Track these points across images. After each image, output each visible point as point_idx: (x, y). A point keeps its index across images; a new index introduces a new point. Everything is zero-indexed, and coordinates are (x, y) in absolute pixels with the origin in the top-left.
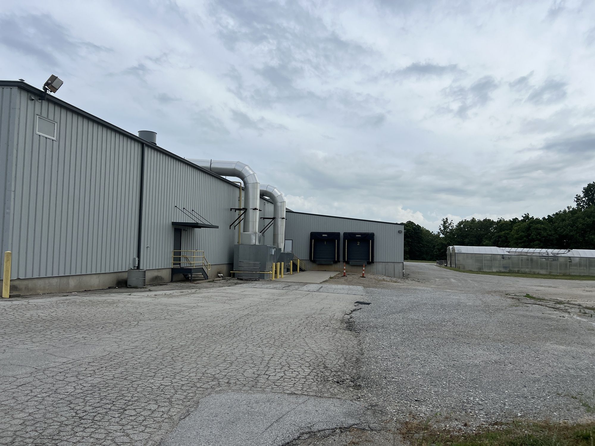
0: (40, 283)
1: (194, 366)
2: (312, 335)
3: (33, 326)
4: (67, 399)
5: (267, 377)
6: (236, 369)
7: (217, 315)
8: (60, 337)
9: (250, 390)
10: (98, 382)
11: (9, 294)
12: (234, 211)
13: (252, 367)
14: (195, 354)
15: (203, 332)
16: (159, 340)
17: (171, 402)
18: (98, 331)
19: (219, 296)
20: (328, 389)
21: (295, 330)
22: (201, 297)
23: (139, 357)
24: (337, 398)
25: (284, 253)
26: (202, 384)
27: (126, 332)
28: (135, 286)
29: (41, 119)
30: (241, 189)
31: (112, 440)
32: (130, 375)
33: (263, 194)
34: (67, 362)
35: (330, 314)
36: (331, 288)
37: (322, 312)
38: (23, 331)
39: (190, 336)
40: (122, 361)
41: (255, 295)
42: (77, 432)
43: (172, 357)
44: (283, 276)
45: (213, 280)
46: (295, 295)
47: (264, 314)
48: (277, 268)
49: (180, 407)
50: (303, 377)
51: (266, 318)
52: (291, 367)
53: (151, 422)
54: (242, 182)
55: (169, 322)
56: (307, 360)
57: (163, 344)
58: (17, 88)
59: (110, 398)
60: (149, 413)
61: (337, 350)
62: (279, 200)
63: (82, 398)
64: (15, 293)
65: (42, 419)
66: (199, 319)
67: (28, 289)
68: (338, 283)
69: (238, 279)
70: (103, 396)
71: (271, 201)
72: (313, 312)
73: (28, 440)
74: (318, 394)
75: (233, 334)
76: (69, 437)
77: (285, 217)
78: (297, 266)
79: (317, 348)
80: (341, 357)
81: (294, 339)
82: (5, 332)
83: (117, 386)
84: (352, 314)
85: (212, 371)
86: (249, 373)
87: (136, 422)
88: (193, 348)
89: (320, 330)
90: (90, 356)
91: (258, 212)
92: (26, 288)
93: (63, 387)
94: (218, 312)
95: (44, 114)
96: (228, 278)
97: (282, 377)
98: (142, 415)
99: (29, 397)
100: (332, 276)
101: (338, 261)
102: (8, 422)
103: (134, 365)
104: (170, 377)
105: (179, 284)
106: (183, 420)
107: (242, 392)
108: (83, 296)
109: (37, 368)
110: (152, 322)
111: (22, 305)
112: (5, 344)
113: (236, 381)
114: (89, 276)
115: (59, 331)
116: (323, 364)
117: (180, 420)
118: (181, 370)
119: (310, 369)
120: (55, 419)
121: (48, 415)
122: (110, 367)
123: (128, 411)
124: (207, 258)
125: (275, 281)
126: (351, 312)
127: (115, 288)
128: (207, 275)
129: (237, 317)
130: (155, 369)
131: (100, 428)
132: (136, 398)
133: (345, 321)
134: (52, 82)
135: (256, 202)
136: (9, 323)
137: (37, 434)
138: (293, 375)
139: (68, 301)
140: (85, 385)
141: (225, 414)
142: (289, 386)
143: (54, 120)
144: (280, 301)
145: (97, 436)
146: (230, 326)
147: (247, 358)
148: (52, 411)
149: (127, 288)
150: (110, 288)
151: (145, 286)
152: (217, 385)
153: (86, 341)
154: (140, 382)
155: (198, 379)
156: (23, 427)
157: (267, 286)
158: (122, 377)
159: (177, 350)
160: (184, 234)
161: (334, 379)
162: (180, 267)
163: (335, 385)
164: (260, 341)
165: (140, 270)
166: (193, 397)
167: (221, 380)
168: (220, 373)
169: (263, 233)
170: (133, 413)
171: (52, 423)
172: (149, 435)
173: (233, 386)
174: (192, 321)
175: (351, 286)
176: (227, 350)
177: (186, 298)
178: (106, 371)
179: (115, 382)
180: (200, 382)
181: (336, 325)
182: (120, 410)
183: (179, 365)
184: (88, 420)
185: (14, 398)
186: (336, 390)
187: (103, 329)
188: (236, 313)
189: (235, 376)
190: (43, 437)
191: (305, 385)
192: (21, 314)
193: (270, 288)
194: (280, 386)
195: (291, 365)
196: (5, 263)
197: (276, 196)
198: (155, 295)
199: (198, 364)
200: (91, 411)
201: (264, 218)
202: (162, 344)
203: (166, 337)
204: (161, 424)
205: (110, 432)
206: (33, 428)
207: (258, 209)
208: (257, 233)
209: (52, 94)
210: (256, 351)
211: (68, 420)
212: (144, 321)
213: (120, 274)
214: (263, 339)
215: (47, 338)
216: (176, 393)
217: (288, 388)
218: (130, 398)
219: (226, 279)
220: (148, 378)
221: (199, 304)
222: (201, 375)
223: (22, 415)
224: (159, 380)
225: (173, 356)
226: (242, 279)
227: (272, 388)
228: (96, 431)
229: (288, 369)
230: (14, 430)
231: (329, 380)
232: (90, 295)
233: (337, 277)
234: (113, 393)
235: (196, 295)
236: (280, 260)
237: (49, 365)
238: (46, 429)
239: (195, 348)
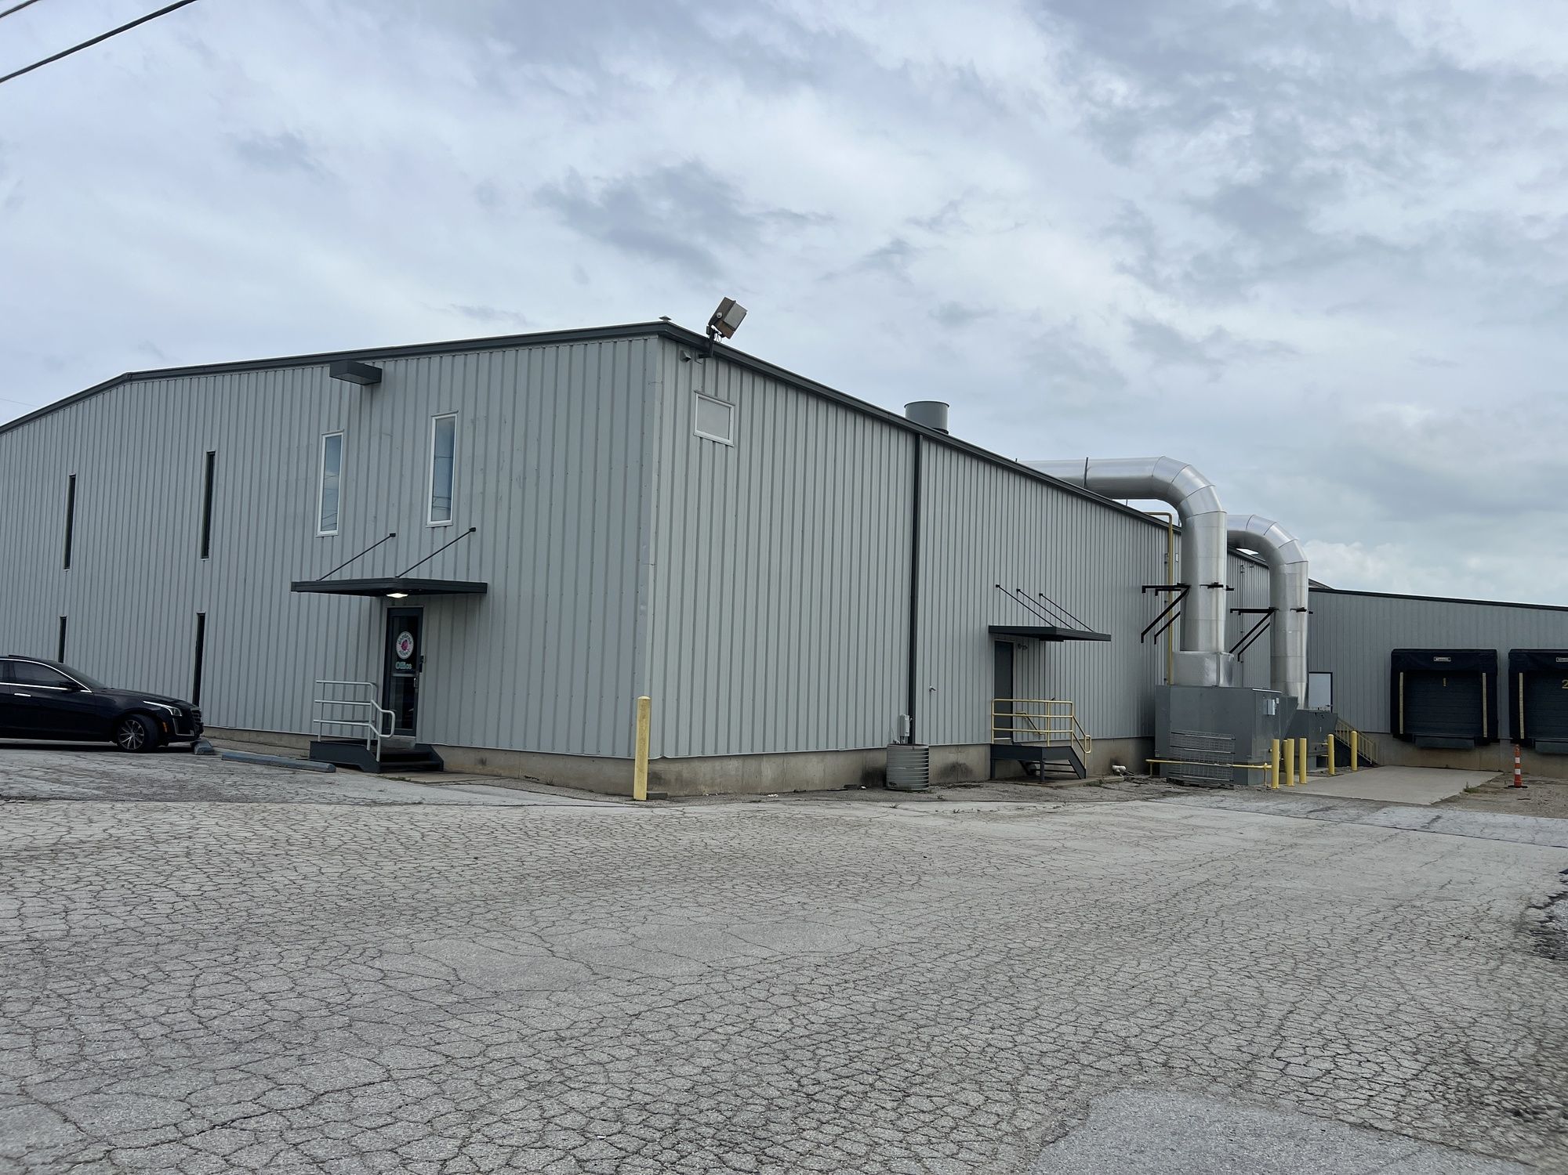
0: (705, 768)
1: (1070, 1006)
2: (1415, 959)
3: (696, 867)
4: (777, 1046)
5: (1281, 1065)
6: (1185, 1032)
7: (1119, 877)
8: (752, 897)
9: (1233, 1094)
10: (840, 1016)
11: (646, 792)
12: (1154, 594)
13: (1231, 1032)
14: (1069, 976)
15: (1085, 919)
16: (974, 929)
17: (1016, 1094)
18: (830, 892)
19: (1119, 825)
20: (1482, 1129)
21: (1357, 938)
22: (1071, 825)
23: (929, 965)
24: (1517, 1161)
25: (1305, 713)
26: (1095, 1059)
27: (895, 900)
28: (906, 785)
29: (703, 401)
30: (1172, 532)
31: (884, 1163)
32: (912, 1008)
33: (1235, 543)
34: (772, 959)
35: (1475, 901)
36: (1471, 823)
37: (1445, 893)
38: (677, 876)
39: (1052, 926)
40: (891, 971)
41: (1224, 829)
42: (804, 1130)
43: (1010, 977)
44: (1306, 779)
45: (1101, 782)
46: (1348, 835)
47: (1253, 884)
48: (1286, 755)
49: (1042, 1110)
50: (1396, 1081)
51: (1263, 896)
52: (1355, 1048)
53: (972, 1137)
54: (1174, 512)
55: (994, 884)
56: (1407, 1034)
57: (984, 940)
58: (657, 336)
59: (870, 1059)
60: (965, 1111)
61: (1510, 1015)
62: (1285, 556)
63: (808, 1048)
64: (657, 790)
65: (729, 1086)
66: (1072, 884)
67: (682, 782)
68: (1496, 808)
69: (1169, 781)
70: (855, 1051)
71: (1261, 560)
72: (1417, 890)
73: (703, 1130)
74: (1452, 1138)
75: (1169, 933)
76: (789, 1138)
77: (1305, 604)
78: (1349, 750)
79: (1438, 1003)
80: (1525, 1037)
81: (1357, 966)
82: (643, 875)
83: (883, 1031)
84: (1553, 907)
85: (1118, 1026)
86: (1225, 1045)
87: (936, 1128)
88: (1062, 959)
89: (1443, 948)
90: (817, 949)
91: (1222, 593)
92: (677, 779)
93: (767, 1017)
94: (1121, 870)
95: (710, 391)
96: (1140, 776)
97: (1329, 1072)
98: (947, 1115)
99: (701, 1031)
100: (1472, 785)
101: (1493, 739)
102: (663, 1082)
103: (918, 984)
104: (1010, 1028)
105: (1011, 787)
106: (1051, 1145)
107: (1210, 1096)
108: (792, 805)
109: (711, 965)
110: (952, 880)
111: (672, 816)
112: (644, 904)
113: (1190, 1063)
114: (802, 758)
115: (748, 883)
116: (1462, 1051)
117: (1042, 1145)
118: (1037, 1013)
119: (1417, 1061)
120: (757, 1090)
121: (742, 1079)
122: (864, 982)
123: (914, 1099)
124: (1082, 721)
125: (1280, 792)
126: (1550, 901)
127: (859, 788)
128: (1083, 767)
129: (1177, 886)
130: (971, 1002)
131: (853, 1129)
132: (930, 1070)
133: (1531, 927)
134: (724, 315)
135: (1216, 565)
136: (650, 856)
137: (721, 1118)
138: (1363, 1070)
139: (762, 815)
140: (813, 1018)
141: (1164, 1150)
142: (1353, 1101)
143: (728, 399)
144: (1301, 852)
145: (848, 1146)
146: (1159, 910)
147: (1216, 1003)
148: (749, 1070)
149: (886, 789)
150: (847, 787)
151: (927, 786)
152: (1135, 1067)
153: (806, 912)
154: (937, 1031)
155: (1083, 1043)
156: (692, 1098)
157: (1257, 804)
158: (893, 1012)
159: (1021, 958)
160: (1020, 655)
161: (1504, 1102)
162: (1013, 742)
163: (1507, 1122)
164: (1248, 960)
165: (916, 747)
166: (1071, 1089)
167: (1144, 1055)
168: (1140, 1034)
169: (1239, 654)
170: (927, 1105)
171: (751, 1097)
172: (970, 1168)
173: (1180, 1077)
174: (1054, 887)
175: (1542, 820)
176: (1157, 976)
177: (1032, 824)
178: (856, 992)
179: (877, 1022)
180: (1089, 1051)
181: (1497, 936)
182: (896, 1094)
183: (1029, 1000)
184: (827, 1105)
185: (670, 1027)
186: (1511, 1134)
187: (841, 886)
188: (1173, 874)
189: (1183, 1050)
190: (734, 1129)
191: (1407, 1107)
192: (672, 838)
193: (1268, 811)
194: (1324, 1099)
195: (1353, 1042)
196: (638, 722)
197: (1276, 545)
198: (954, 812)
199: (1079, 1004)
200: (831, 1083)
201: (1241, 611)
202: (980, 939)
203: (989, 921)
204: (996, 1146)
205: (877, 1143)
206: (712, 1103)
207: (1222, 586)
208: (1221, 653)
209: (725, 341)
210: (1239, 988)
211: (782, 1096)
212: (934, 876)
213: (871, 755)
214: (1257, 956)
215: (725, 897)
216: (1027, 1073)
217: (1349, 1106)
218: (915, 1067)
219: (1134, 780)
220: (956, 1023)
221: (1068, 844)
222: (1090, 1033)
223: (688, 1069)
224: (983, 1031)
225: (1011, 973)
226: (1182, 781)
227: (1301, 1101)
228: (846, 1135)
229: (1347, 1051)
230: (676, 1102)
231: (1486, 1101)
232: (806, 803)
233: (1489, 790)
234: (875, 1048)
235: (1057, 819)
236: (1295, 732)
237: (734, 961)
238: (738, 1110)
239: (1066, 959)
